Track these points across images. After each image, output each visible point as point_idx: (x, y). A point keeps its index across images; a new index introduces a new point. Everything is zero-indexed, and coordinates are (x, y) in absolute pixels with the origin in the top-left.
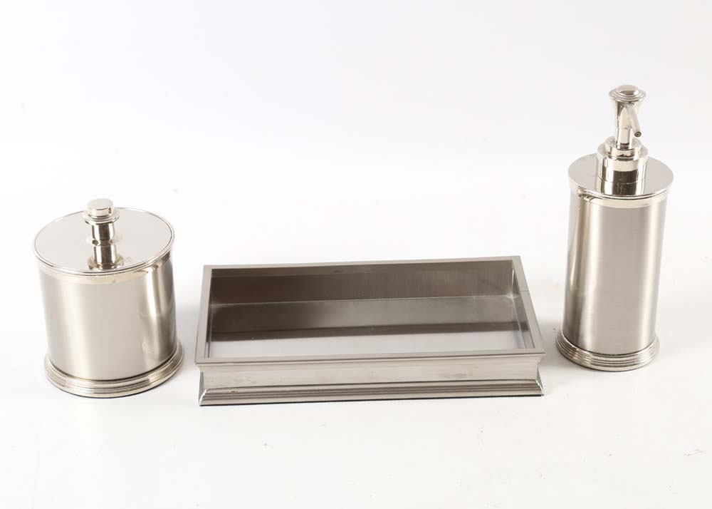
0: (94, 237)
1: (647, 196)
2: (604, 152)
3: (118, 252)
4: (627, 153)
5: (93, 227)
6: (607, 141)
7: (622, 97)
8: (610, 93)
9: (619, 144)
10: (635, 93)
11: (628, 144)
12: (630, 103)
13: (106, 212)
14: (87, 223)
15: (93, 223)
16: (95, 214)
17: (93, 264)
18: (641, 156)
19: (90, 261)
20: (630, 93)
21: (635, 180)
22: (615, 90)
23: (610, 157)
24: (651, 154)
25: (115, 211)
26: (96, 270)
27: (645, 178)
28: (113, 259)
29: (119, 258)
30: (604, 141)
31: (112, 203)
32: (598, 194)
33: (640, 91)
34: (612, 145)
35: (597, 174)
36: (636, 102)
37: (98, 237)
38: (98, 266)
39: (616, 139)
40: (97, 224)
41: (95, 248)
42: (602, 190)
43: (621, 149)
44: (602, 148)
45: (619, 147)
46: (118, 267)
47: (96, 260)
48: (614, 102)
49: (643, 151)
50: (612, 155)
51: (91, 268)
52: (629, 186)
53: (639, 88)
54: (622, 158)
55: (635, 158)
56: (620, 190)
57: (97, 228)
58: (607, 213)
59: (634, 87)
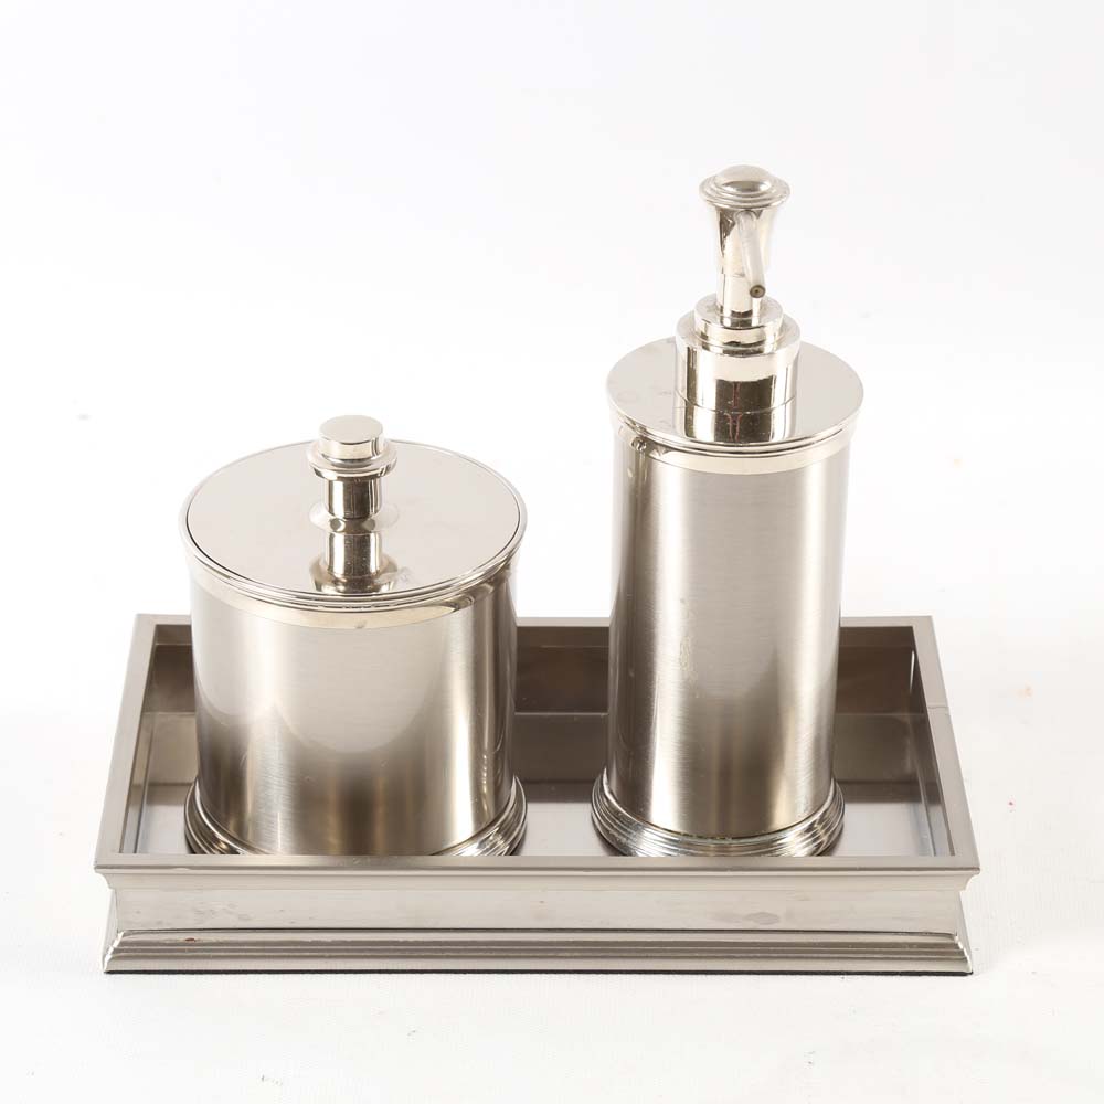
0: (331, 510)
1: (798, 444)
2: (693, 334)
3: (384, 551)
4: (746, 337)
5: (331, 483)
6: (698, 306)
7: (729, 198)
8: (703, 186)
9: (727, 313)
10: (763, 188)
11: (749, 313)
12: (748, 211)
13: (366, 451)
14: (318, 473)
15: (331, 475)
16: (338, 452)
17: (322, 575)
18: (780, 343)
19: (316, 568)
20: (749, 187)
21: (769, 405)
22: (714, 178)
23: (706, 347)
24: (807, 336)
25: (387, 450)
26: (329, 590)
27: (793, 397)
28: (374, 566)
29: (390, 567)
30: (693, 308)
31: (379, 428)
32: (678, 439)
33: (776, 182)
34: (710, 316)
35: (676, 388)
36: (765, 210)
37: (340, 511)
38: (336, 582)
39: (720, 302)
40: (340, 478)
41: (332, 537)
42: (689, 431)
43: (734, 327)
44: (687, 324)
45: (728, 323)
46: (384, 589)
47: (331, 568)
48: (714, 208)
49: (788, 330)
50: (711, 341)
51: (318, 586)
52: (753, 419)
53: (772, 172)
54: (736, 350)
55: (767, 348)
56: (734, 431)
57: (339, 488)
58: (702, 490)
59: (762, 172)
